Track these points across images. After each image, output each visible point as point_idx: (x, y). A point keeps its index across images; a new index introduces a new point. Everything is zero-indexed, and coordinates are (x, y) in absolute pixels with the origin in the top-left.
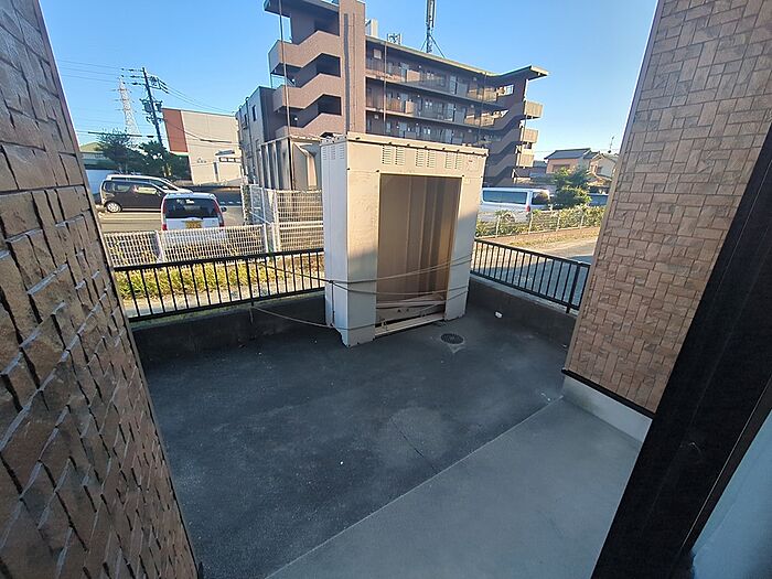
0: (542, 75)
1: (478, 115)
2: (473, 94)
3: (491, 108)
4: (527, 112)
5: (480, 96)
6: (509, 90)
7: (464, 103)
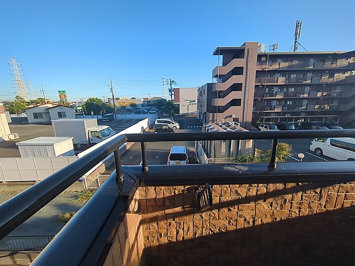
2: (328, 65)
7: (320, 72)
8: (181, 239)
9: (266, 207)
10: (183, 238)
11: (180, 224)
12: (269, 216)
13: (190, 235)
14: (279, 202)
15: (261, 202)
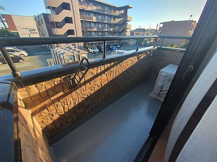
0: (132, 8)
1: (114, 20)
2: (113, 13)
3: (118, 17)
4: (128, 19)
5: (115, 14)
6: (123, 12)
7: (110, 16)
8: (68, 110)
9: (105, 77)
10: (68, 109)
11: (64, 102)
12: (106, 80)
13: (72, 105)
14: (109, 73)
15: (103, 75)
